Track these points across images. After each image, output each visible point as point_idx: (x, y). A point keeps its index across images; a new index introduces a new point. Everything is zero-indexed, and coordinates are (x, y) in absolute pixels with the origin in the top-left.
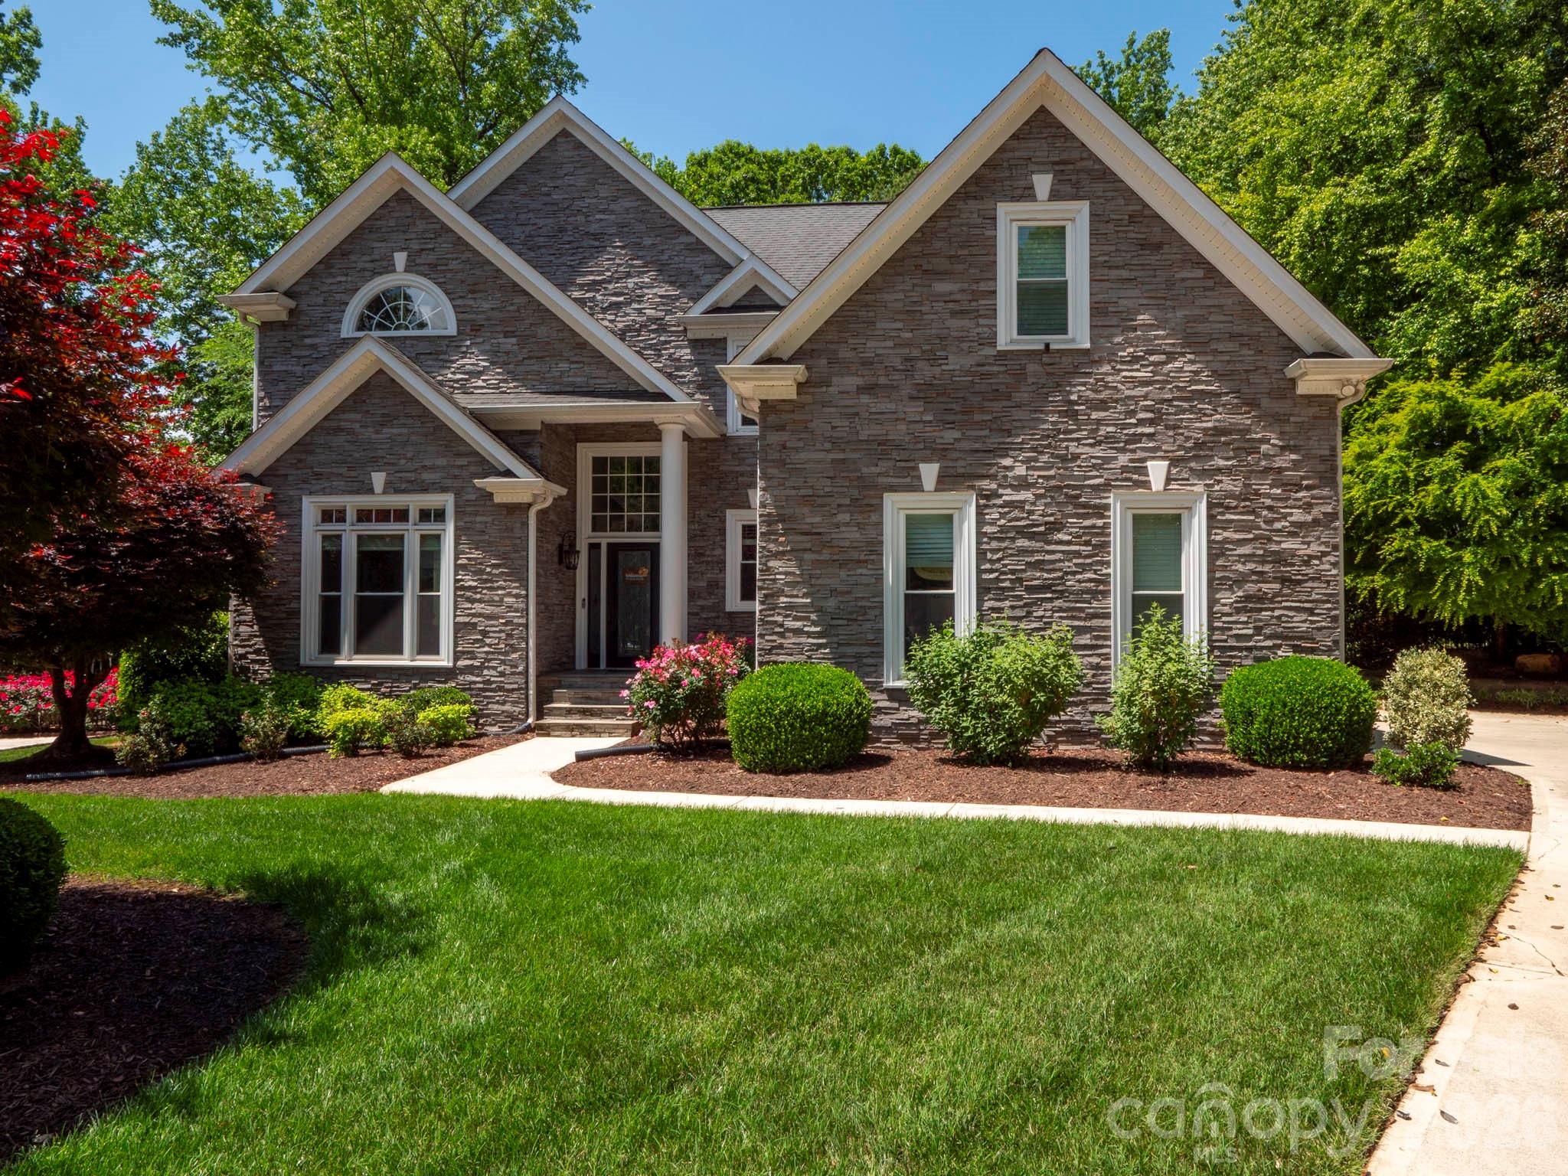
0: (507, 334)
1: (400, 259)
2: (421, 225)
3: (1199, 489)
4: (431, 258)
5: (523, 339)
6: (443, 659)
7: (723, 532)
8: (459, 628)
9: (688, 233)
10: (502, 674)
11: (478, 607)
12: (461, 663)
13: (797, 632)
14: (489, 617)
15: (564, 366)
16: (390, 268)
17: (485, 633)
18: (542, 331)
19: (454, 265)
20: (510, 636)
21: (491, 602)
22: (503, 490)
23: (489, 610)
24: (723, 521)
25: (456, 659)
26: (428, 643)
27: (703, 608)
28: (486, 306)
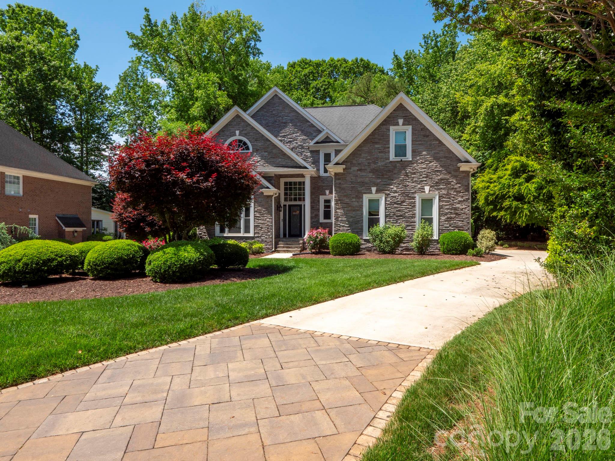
0: (265, 152)
1: (237, 132)
2: (243, 124)
3: (437, 193)
4: (245, 132)
5: (270, 153)
6: (251, 234)
7: (319, 201)
8: (255, 227)
9: (309, 122)
10: (266, 238)
11: (260, 221)
12: (256, 235)
13: (343, 226)
14: (263, 224)
15: (280, 160)
16: (235, 135)
17: (262, 228)
18: (274, 151)
19: (251, 134)
20: (268, 228)
21: (263, 220)
22: (266, 192)
23: (263, 222)
24: (319, 199)
25: (254, 234)
26: (247, 230)
27: (314, 222)
28: (260, 144)
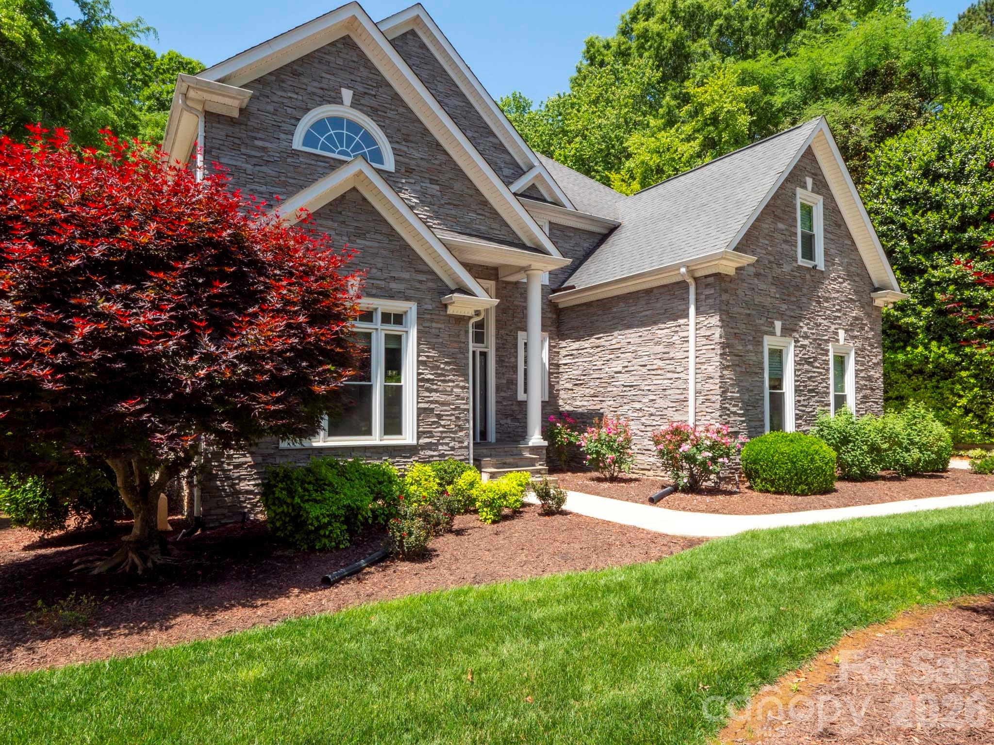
0: (432, 181)
1: (347, 95)
2: (364, 72)
3: (851, 345)
4: (373, 103)
5: (445, 188)
6: (408, 437)
7: (516, 346)
8: (421, 412)
10: (453, 449)
11: (435, 396)
12: (423, 441)
14: (443, 404)
15: (473, 215)
16: (338, 101)
17: (439, 417)
18: (457, 186)
19: (391, 114)
20: (458, 418)
21: (444, 392)
23: (443, 398)
24: (516, 339)
25: (419, 438)
26: (393, 424)
27: (504, 398)
28: (417, 155)
